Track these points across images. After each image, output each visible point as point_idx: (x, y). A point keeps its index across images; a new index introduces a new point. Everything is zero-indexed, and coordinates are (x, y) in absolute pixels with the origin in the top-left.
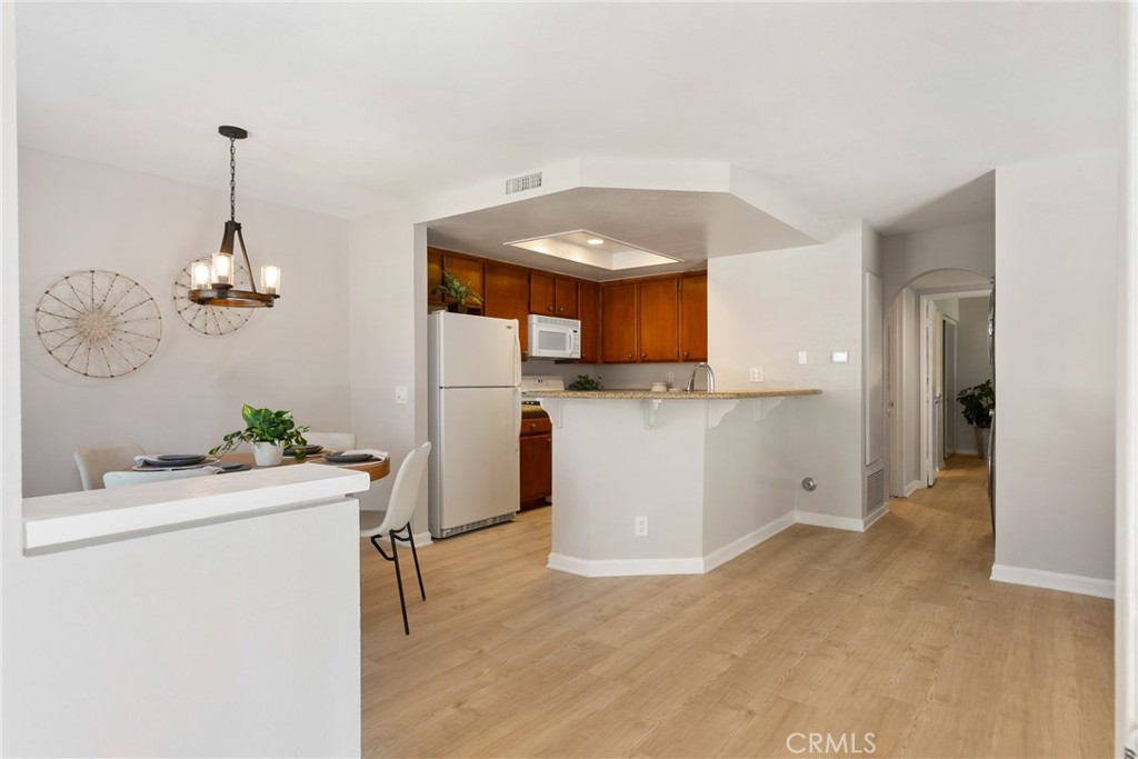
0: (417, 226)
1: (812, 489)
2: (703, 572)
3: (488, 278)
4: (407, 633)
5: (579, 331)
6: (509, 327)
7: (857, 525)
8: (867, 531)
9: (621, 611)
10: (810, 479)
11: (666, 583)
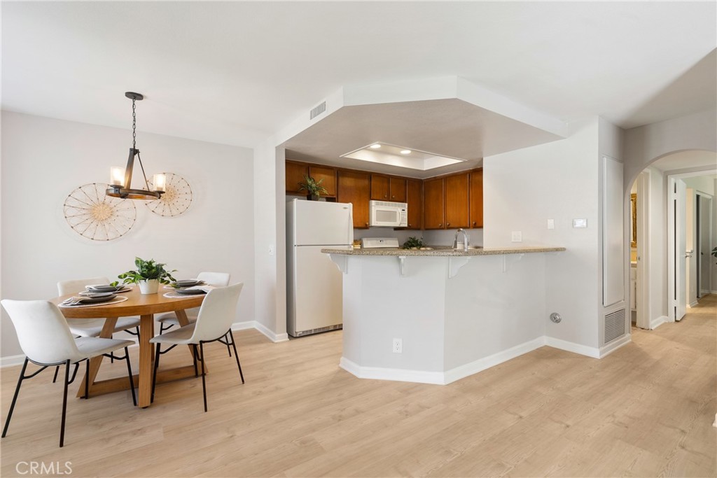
0: (277, 148)
1: (558, 321)
2: (444, 384)
3: (340, 179)
4: (206, 410)
5: (406, 210)
6: (345, 208)
7: (594, 351)
8: (602, 359)
9: (358, 412)
10: (556, 314)
11: (409, 389)
